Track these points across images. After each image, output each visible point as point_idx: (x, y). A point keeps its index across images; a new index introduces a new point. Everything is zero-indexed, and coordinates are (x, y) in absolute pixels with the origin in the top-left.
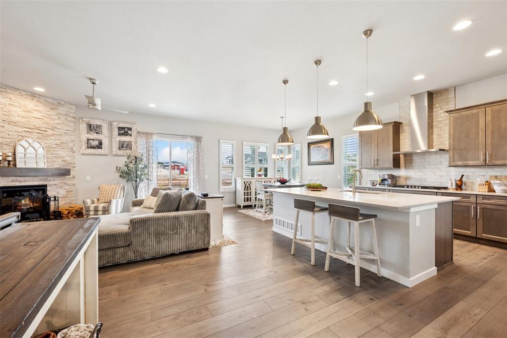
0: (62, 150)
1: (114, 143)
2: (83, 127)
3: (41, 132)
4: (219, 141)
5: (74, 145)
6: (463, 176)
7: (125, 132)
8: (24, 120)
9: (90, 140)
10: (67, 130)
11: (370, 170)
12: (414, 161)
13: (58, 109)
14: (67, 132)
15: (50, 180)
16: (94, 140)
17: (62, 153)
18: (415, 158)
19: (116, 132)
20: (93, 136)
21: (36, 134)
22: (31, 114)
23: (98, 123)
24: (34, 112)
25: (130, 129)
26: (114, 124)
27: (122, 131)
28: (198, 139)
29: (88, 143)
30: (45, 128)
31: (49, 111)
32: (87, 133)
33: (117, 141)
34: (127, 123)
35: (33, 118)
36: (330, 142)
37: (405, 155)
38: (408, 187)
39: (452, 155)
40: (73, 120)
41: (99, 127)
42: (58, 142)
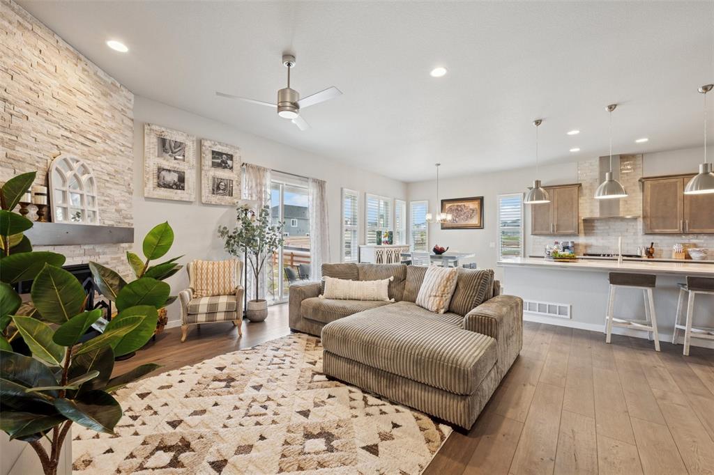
0: (116, 186)
1: (204, 181)
2: (152, 142)
3: (88, 143)
4: (342, 189)
5: (131, 179)
6: (652, 244)
7: (223, 162)
8: (62, 109)
9: (164, 169)
10: (124, 145)
11: (538, 237)
12: (595, 228)
13: (111, 96)
14: (123, 149)
15: (99, 254)
16: (169, 171)
17: (116, 193)
18: (597, 224)
19: (208, 160)
20: (168, 163)
21: (79, 146)
22: (72, 97)
23: (180, 139)
24: (79, 96)
25: (231, 157)
26: (207, 144)
27: (218, 158)
28: (321, 185)
29: (158, 177)
30: (94, 135)
31: (99, 98)
32: (158, 156)
33: (211, 178)
34: (227, 145)
35: (77, 109)
36: (479, 201)
37: (585, 221)
38: (604, 255)
39: (649, 223)
40: (130, 123)
41: (179, 146)
42: (111, 169)
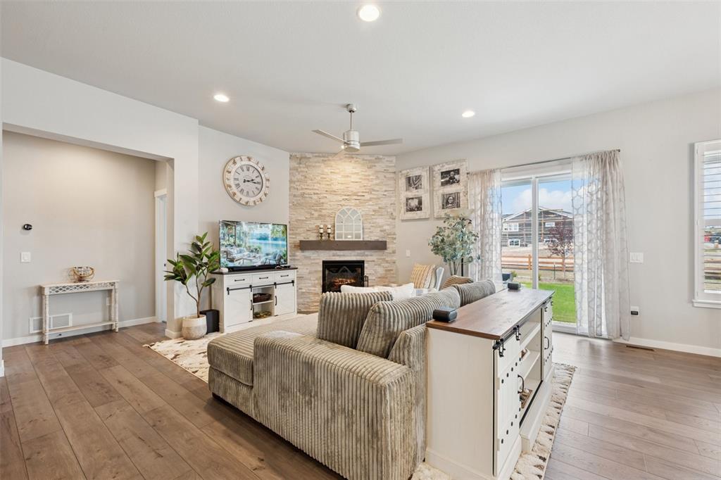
0: (380, 217)
1: (436, 199)
2: (403, 182)
3: (359, 198)
5: (394, 210)
7: (451, 178)
8: (342, 187)
9: (410, 199)
10: (386, 191)
13: (375, 166)
14: (385, 193)
15: (367, 256)
16: (413, 198)
17: (380, 221)
19: (439, 180)
20: (413, 193)
21: (353, 201)
22: (349, 179)
23: (417, 173)
24: (353, 176)
25: (457, 172)
26: (436, 168)
27: (447, 177)
29: (407, 205)
30: (363, 192)
31: (366, 171)
32: (406, 190)
33: (440, 195)
34: (453, 162)
35: (352, 184)
40: (392, 175)
41: (418, 178)
42: (377, 208)
